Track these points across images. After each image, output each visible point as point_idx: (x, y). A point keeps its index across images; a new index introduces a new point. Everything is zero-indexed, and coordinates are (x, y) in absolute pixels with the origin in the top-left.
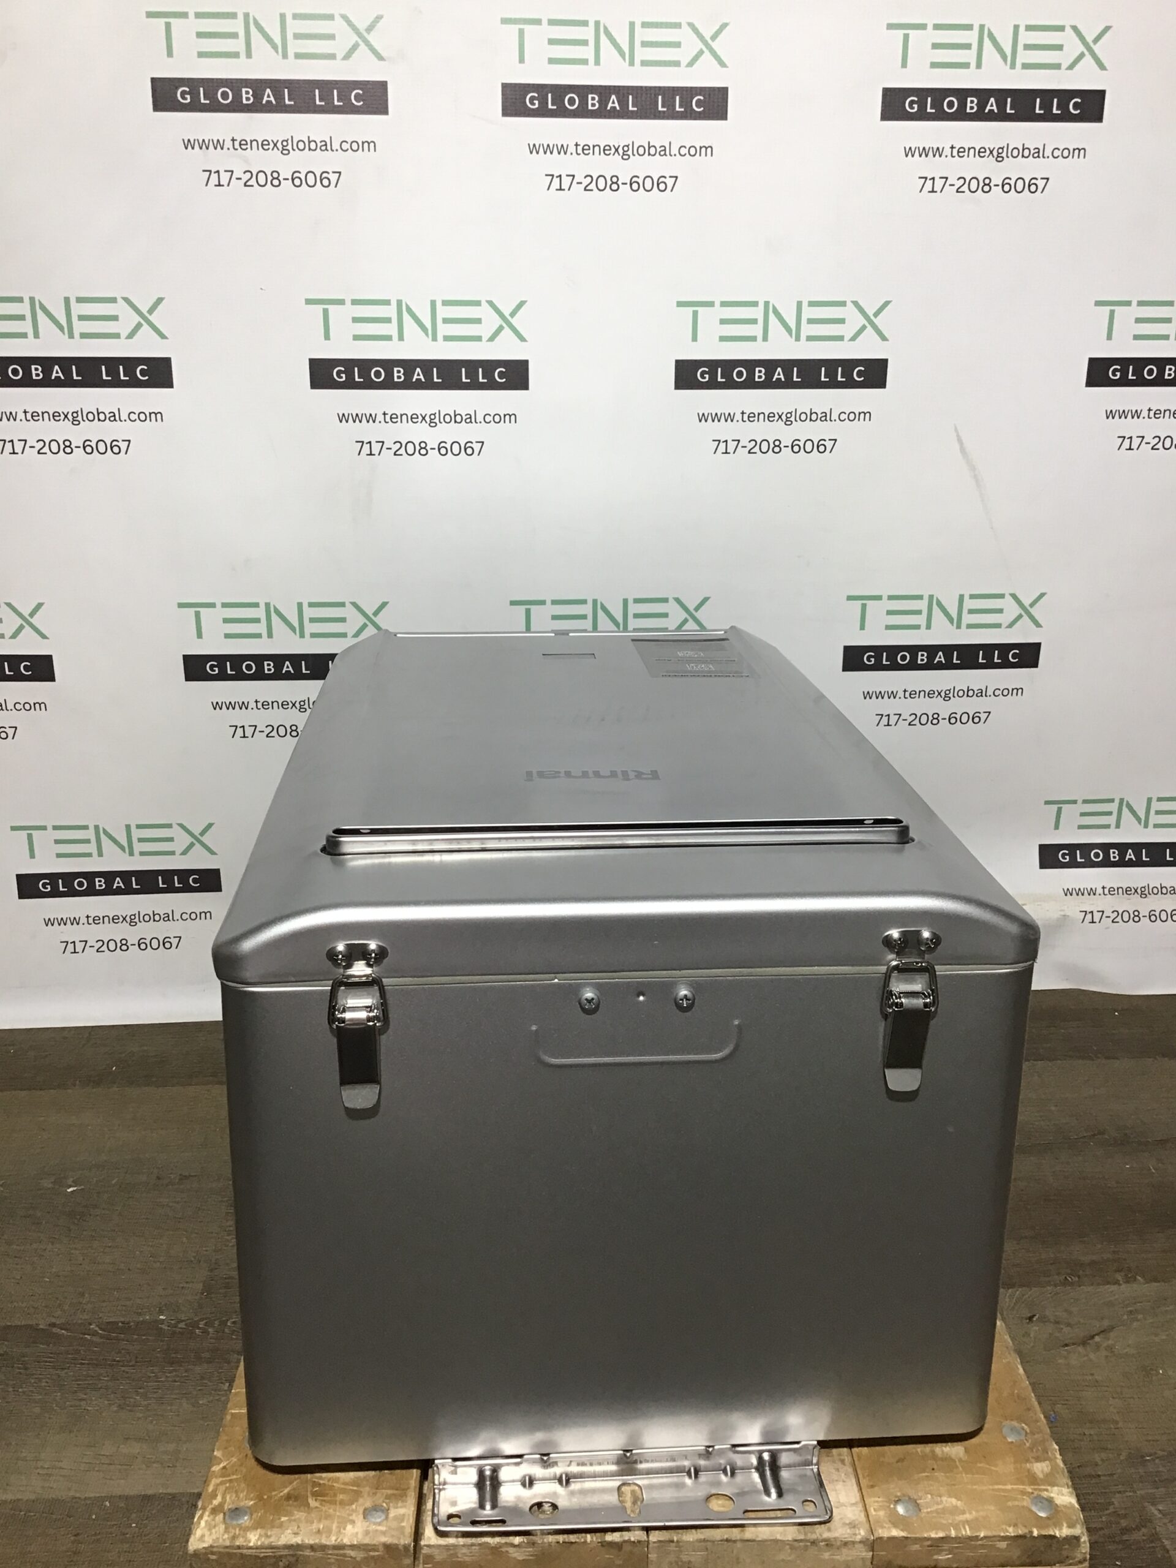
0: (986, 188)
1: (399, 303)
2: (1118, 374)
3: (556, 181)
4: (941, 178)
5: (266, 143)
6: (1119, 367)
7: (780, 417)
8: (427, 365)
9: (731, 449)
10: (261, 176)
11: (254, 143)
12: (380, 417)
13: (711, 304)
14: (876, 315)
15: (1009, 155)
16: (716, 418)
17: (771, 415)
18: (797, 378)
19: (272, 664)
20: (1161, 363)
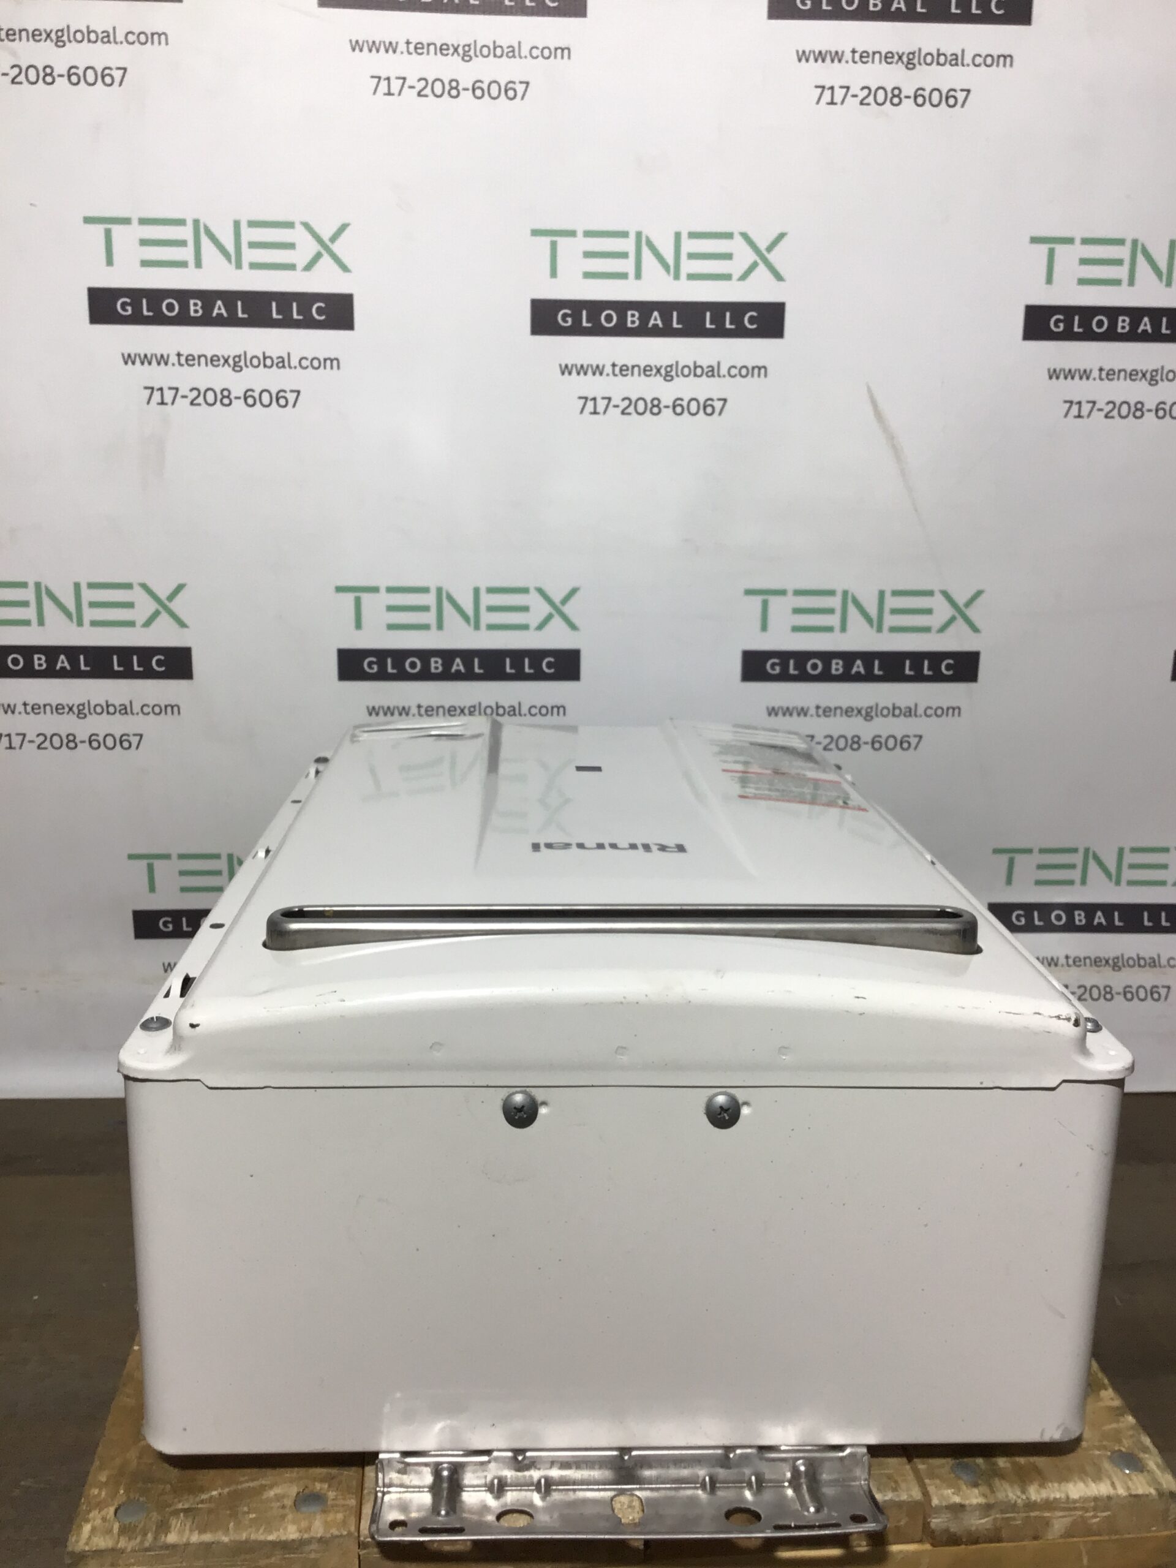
0: (896, 100)
1: (196, 222)
2: (1061, 325)
3: (384, 85)
4: (841, 87)
5: (37, 33)
6: (1061, 317)
7: (658, 371)
8: (229, 297)
9: (601, 408)
10: (32, 72)
11: (24, 34)
12: (173, 359)
13: (572, 234)
14: (770, 249)
15: (922, 61)
16: (582, 370)
17: (648, 368)
18: (678, 323)
19: (43, 658)
20: (1113, 313)
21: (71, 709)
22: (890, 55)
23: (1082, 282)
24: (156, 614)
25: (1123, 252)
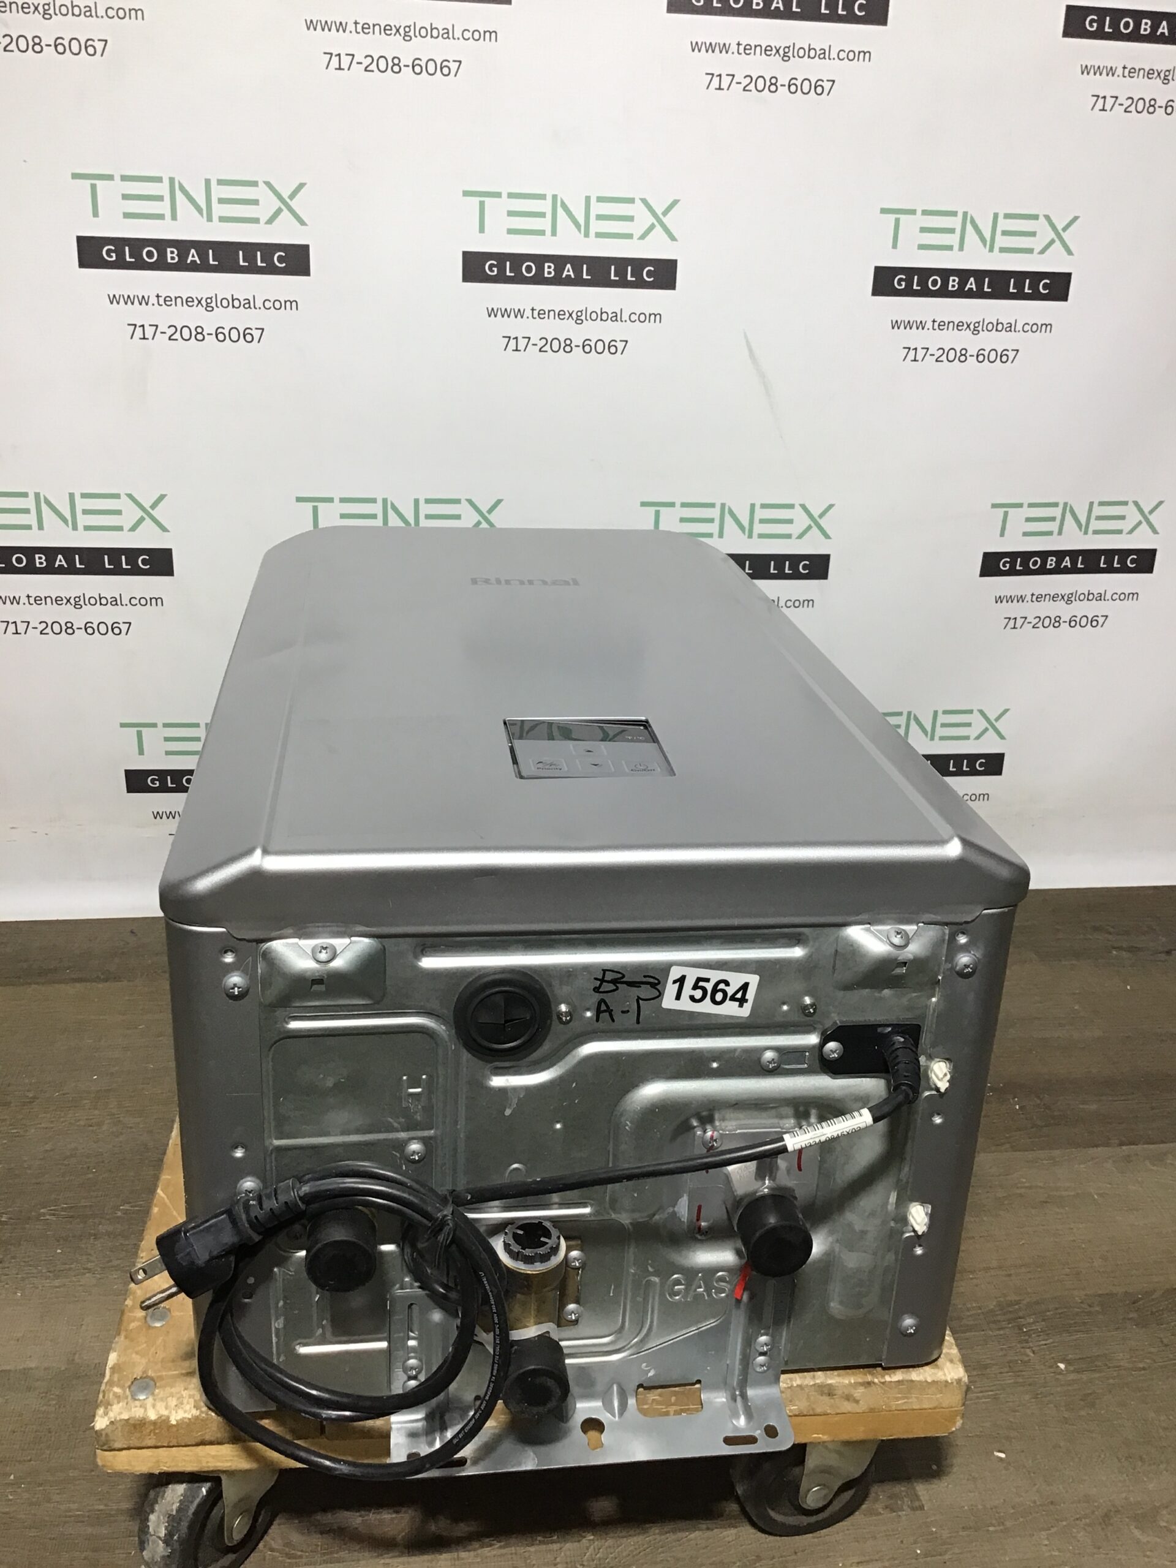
0: (773, 88)
1: (172, 180)
2: (903, 283)
3: (335, 60)
4: (727, 75)
5: (25, 6)
6: (904, 277)
7: (570, 315)
8: (201, 246)
9: (521, 347)
10: (21, 40)
11: (14, 6)
12: (153, 300)
13: (498, 195)
14: (665, 213)
15: (796, 54)
16: (506, 313)
17: (562, 313)
18: (587, 275)
19: (44, 558)
20: (945, 274)
21: (68, 601)
22: (769, 48)
23: (922, 247)
24: (142, 520)
25: (955, 223)
